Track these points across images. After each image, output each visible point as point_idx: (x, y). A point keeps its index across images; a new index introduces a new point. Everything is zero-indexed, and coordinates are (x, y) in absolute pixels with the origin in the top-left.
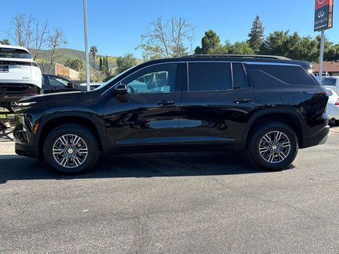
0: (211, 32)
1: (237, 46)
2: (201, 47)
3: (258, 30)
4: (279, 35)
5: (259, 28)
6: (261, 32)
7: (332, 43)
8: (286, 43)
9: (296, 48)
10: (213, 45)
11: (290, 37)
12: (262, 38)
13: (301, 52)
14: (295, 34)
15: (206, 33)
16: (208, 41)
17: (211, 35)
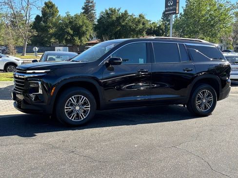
0: (50, 3)
1: (76, 18)
2: (41, 15)
3: (91, 4)
4: (113, 11)
5: (91, 3)
6: (93, 6)
7: (150, 21)
8: (119, 19)
9: (127, 23)
10: (53, 14)
11: (122, 14)
12: (93, 12)
13: (130, 27)
14: (126, 11)
15: (46, 4)
16: (48, 11)
17: (50, 5)
